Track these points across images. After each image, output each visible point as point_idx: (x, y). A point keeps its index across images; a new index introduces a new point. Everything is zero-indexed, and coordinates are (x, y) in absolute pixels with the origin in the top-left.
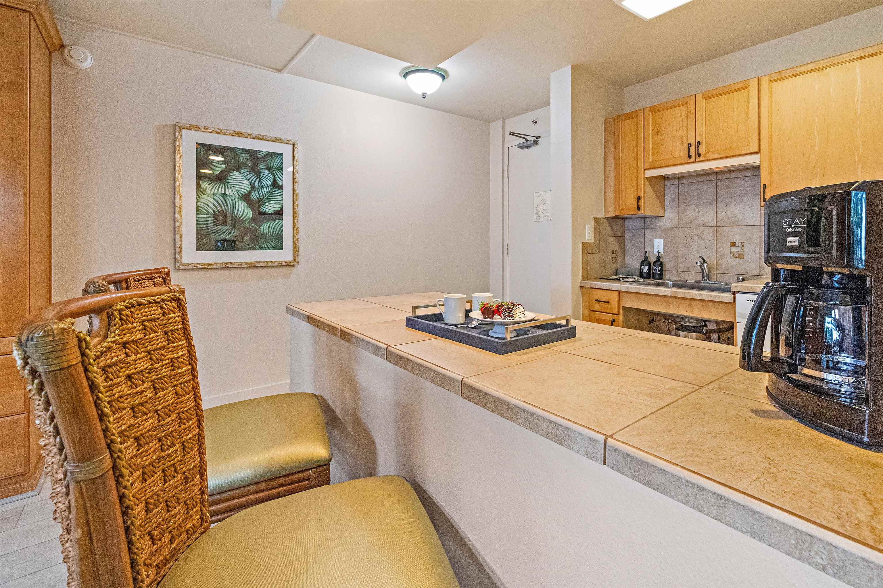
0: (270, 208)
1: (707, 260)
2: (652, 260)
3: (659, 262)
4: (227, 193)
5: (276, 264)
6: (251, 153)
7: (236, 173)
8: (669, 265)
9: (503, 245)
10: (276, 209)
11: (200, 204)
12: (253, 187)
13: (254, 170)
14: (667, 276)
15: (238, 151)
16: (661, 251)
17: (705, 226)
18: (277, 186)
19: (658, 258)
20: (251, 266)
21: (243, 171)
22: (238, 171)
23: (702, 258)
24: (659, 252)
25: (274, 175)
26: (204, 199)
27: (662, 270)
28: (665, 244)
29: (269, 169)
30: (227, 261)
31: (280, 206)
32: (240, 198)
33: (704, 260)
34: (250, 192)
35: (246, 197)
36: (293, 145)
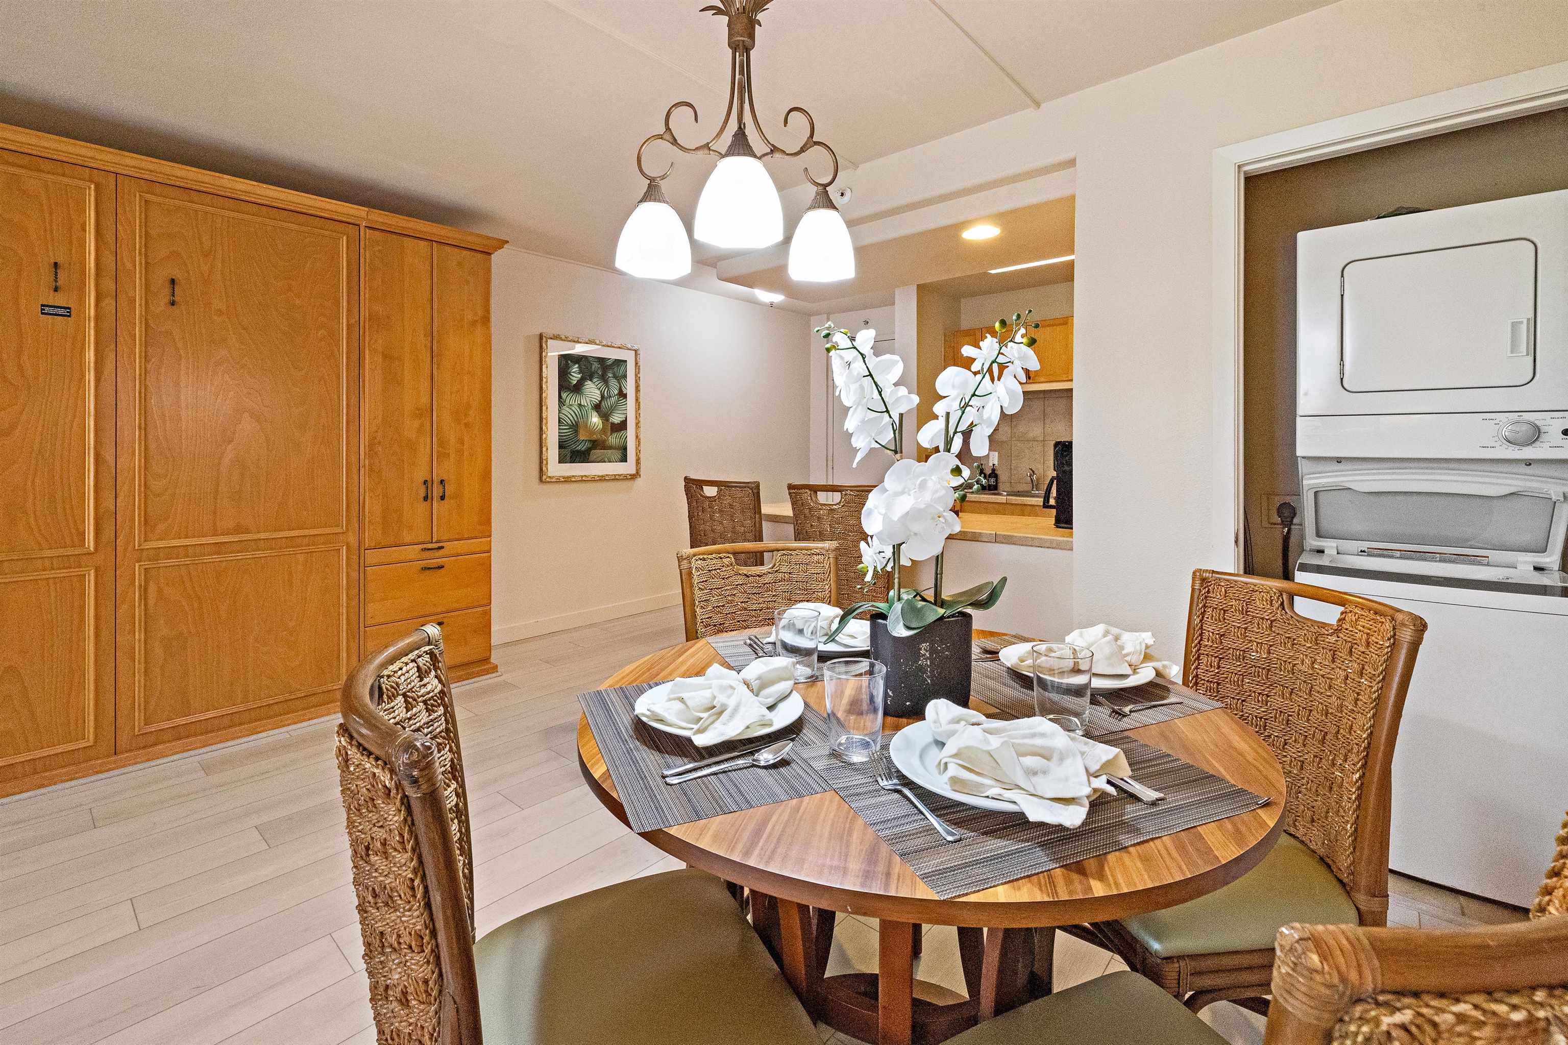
0: (616, 419)
1: (1036, 472)
2: (988, 471)
3: (994, 474)
4: (582, 404)
5: (621, 477)
6: (602, 360)
7: (589, 382)
8: (1003, 476)
9: (827, 456)
10: (622, 419)
11: (562, 416)
12: (603, 396)
13: (604, 379)
14: (1001, 486)
15: (591, 359)
16: (996, 463)
17: (1034, 440)
18: (622, 395)
19: (993, 470)
20: (602, 479)
21: (595, 380)
22: (591, 380)
23: (1031, 469)
24: (994, 465)
25: (619, 383)
26: (566, 410)
27: (997, 481)
28: (1000, 457)
29: (615, 377)
30: (583, 474)
31: (624, 416)
32: (593, 408)
33: (1033, 472)
34: (600, 402)
35: (597, 407)
36: (636, 351)
